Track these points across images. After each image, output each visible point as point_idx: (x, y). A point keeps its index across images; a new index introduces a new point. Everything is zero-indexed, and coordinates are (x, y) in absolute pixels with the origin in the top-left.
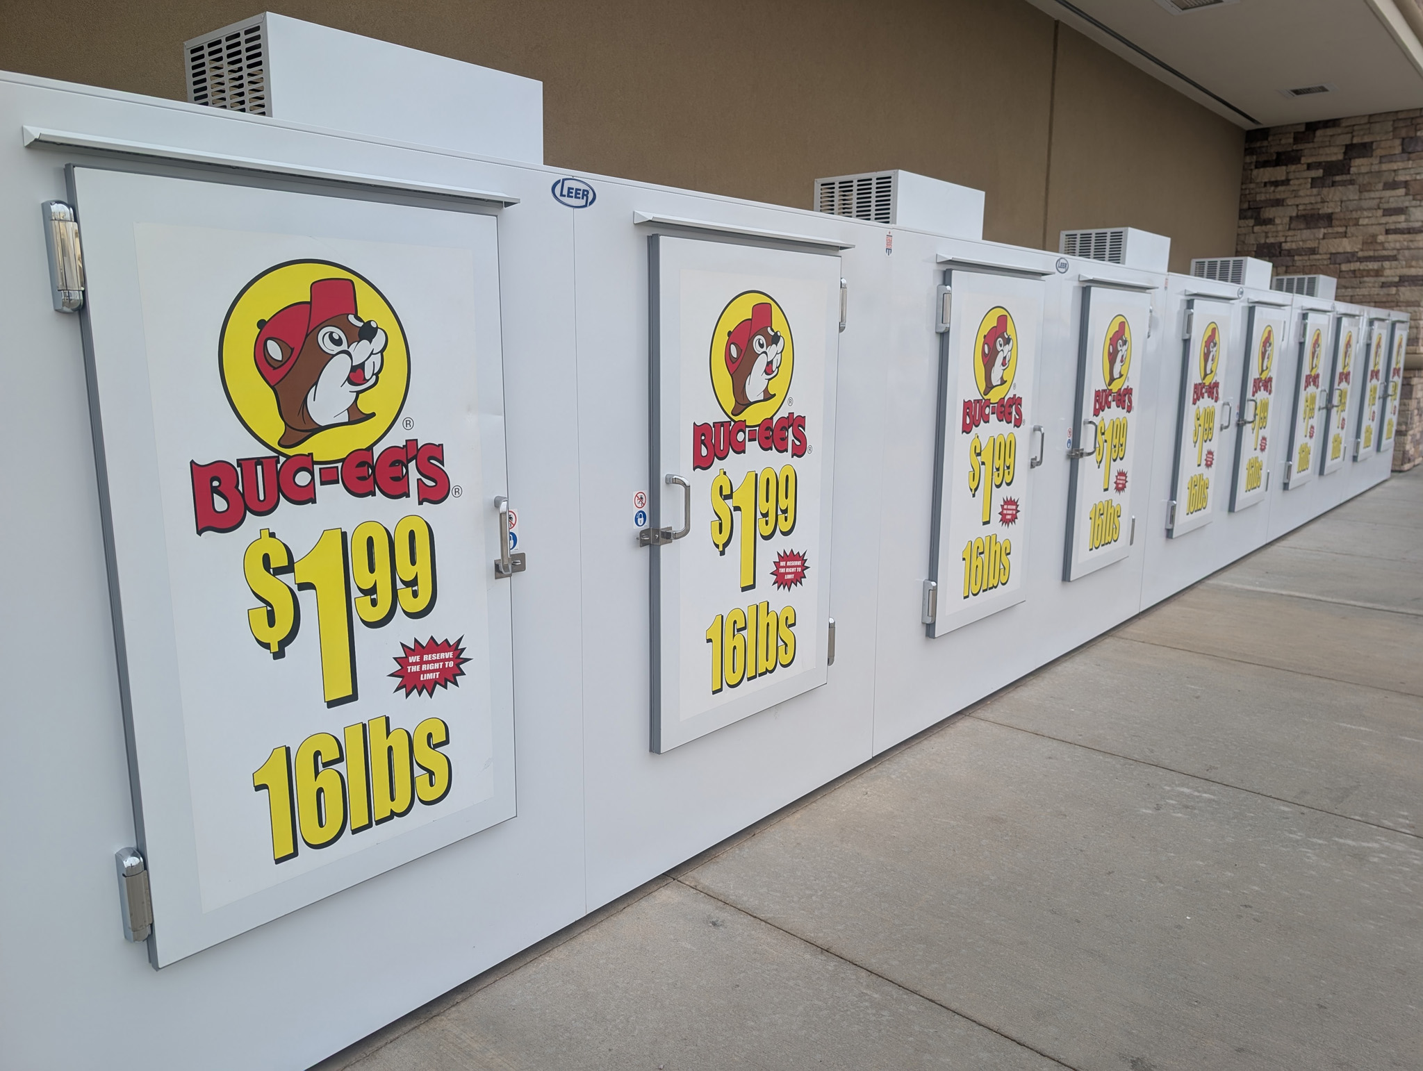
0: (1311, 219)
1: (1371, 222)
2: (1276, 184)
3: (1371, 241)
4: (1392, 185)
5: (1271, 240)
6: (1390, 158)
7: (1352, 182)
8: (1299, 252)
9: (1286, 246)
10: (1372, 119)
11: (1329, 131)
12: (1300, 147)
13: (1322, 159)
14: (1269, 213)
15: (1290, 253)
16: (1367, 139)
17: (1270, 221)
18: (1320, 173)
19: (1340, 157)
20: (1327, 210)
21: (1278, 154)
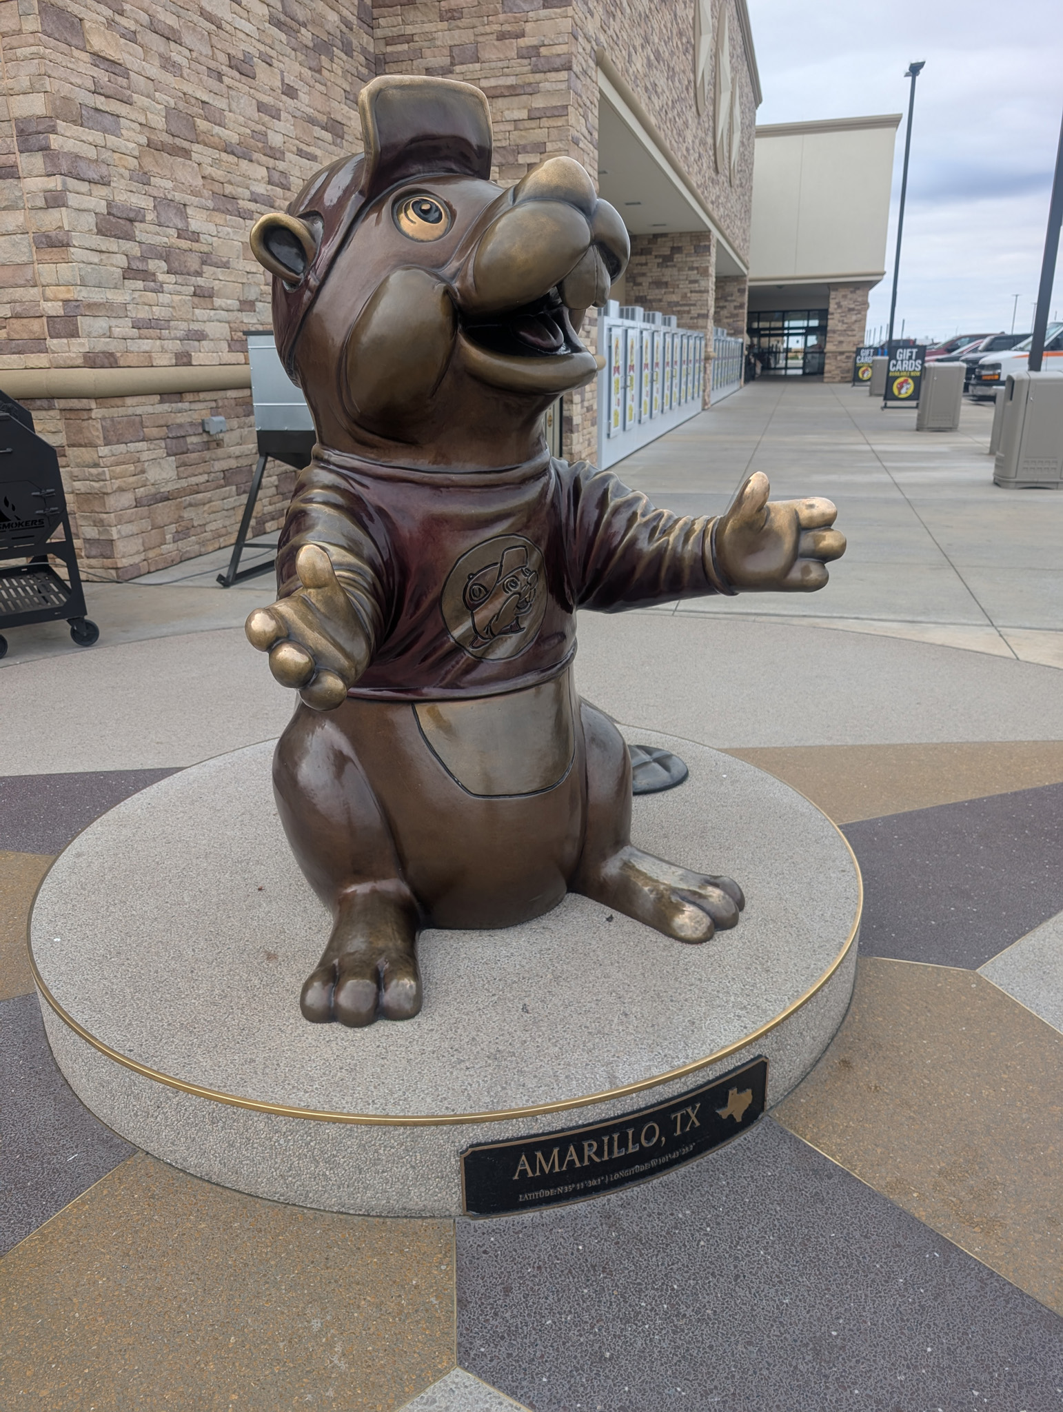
0: (659, 284)
1: (684, 286)
2: (642, 265)
3: (684, 296)
4: (691, 269)
5: (641, 294)
6: (688, 255)
7: (675, 266)
8: (654, 300)
9: (648, 297)
10: (681, 234)
11: (664, 239)
12: (650, 246)
13: (661, 253)
14: (640, 280)
15: (651, 301)
16: (680, 245)
17: (640, 284)
18: (661, 260)
19: (669, 253)
20: (665, 279)
21: (642, 249)
